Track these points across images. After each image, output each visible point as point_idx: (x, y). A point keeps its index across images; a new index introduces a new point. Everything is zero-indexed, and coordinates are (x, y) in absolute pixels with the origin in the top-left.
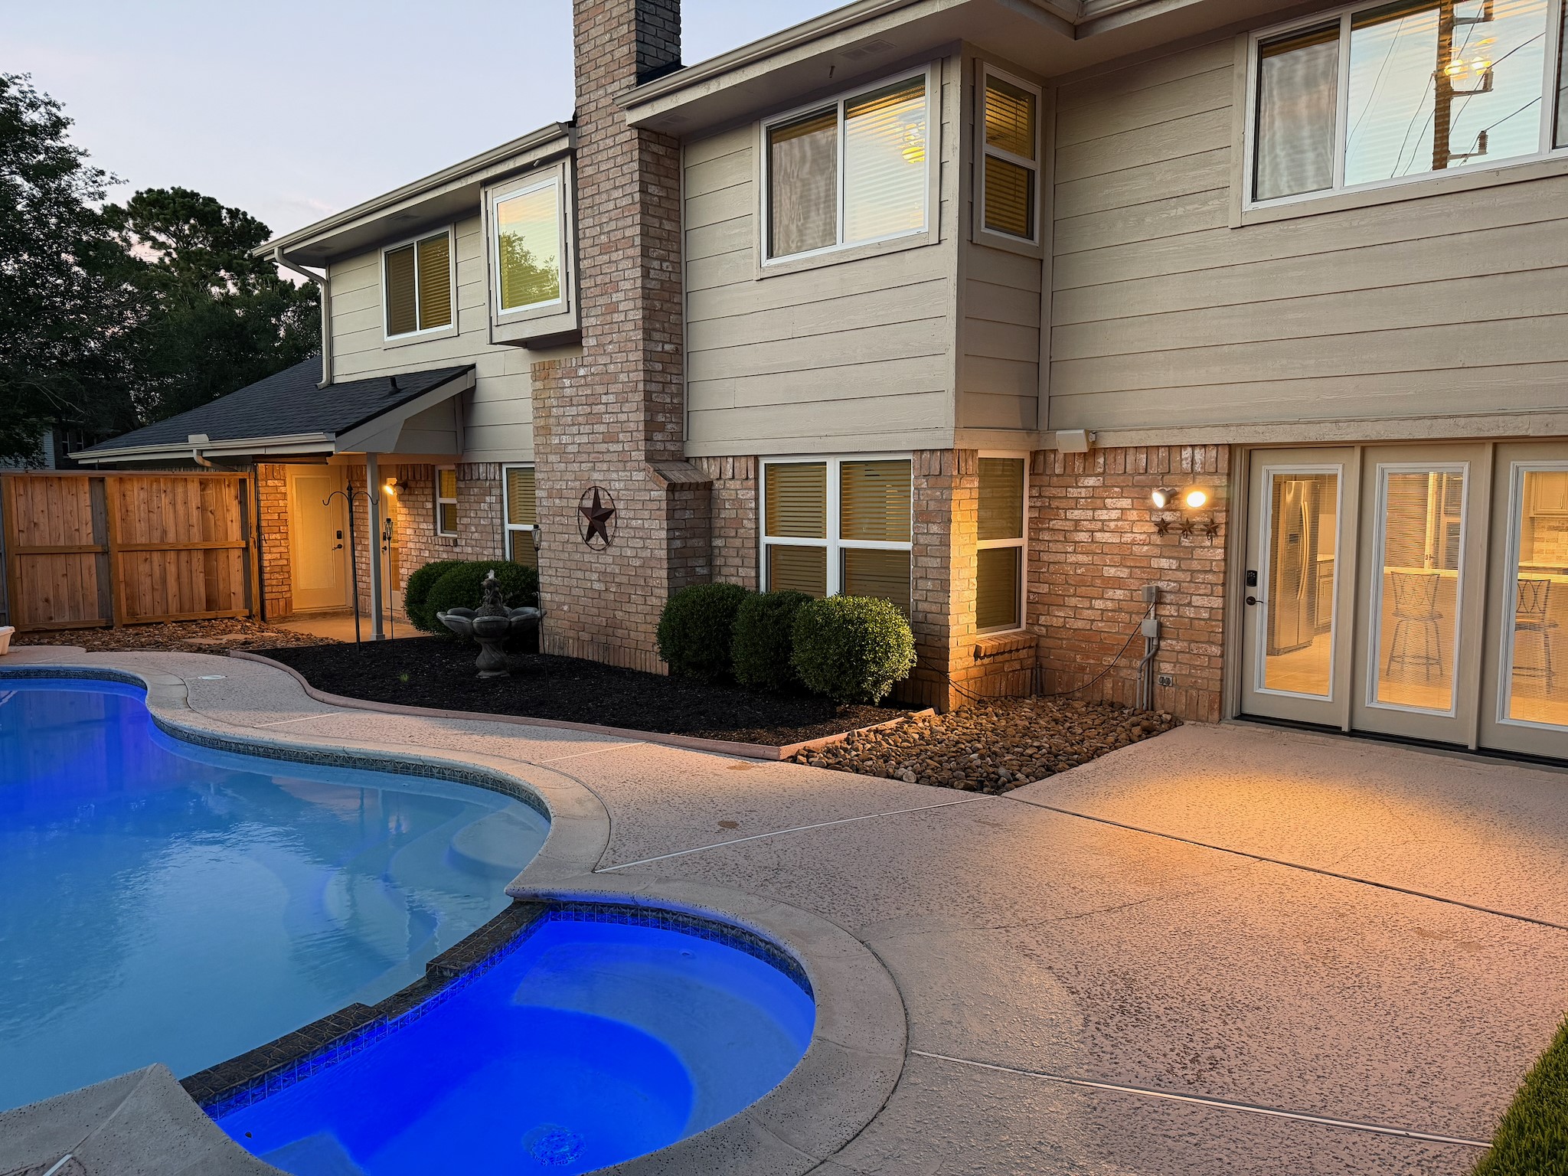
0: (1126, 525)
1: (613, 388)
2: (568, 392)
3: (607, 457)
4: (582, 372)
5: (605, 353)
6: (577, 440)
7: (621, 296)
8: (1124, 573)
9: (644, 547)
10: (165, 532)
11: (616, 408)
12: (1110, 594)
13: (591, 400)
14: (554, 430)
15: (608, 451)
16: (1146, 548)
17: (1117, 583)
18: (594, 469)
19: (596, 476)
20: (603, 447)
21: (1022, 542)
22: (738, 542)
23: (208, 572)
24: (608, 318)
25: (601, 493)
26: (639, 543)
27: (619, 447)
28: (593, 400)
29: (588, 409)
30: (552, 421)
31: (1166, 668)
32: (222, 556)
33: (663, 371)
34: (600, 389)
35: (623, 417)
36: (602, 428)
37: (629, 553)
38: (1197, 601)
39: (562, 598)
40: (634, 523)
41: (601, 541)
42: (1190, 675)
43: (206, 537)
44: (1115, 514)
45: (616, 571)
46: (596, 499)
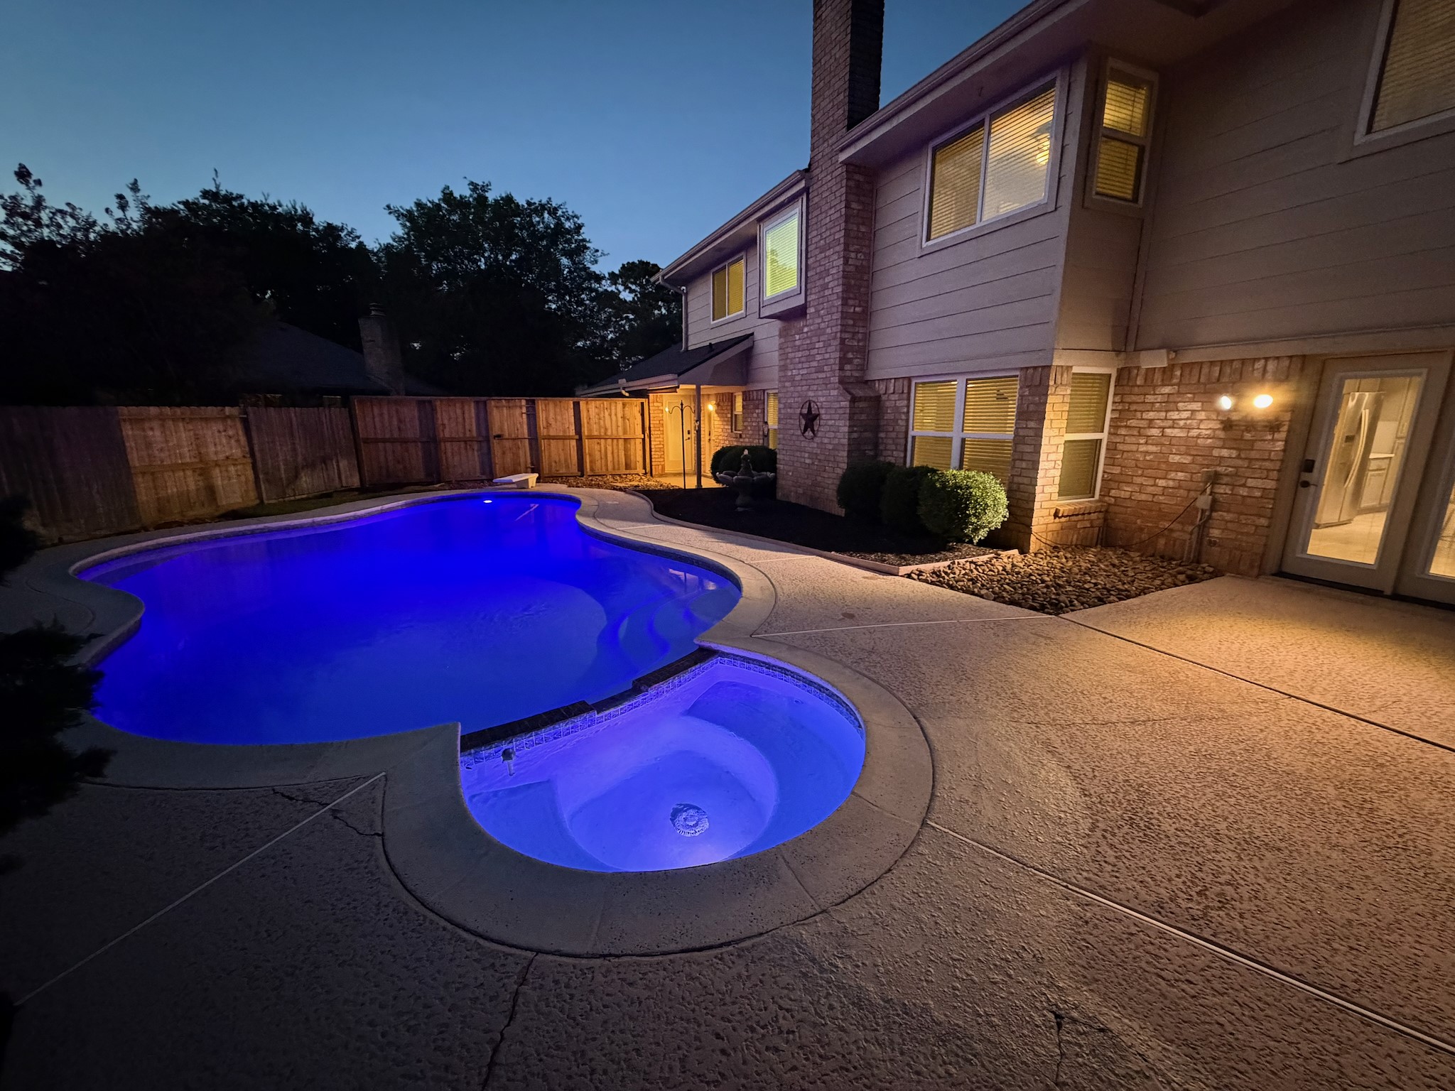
0: (1194, 423)
1: (822, 338)
2: (797, 343)
3: (817, 382)
4: (806, 330)
5: (819, 316)
6: (802, 372)
7: (830, 278)
8: (1187, 460)
9: (835, 437)
10: (606, 429)
11: (823, 350)
12: (1173, 475)
13: (810, 347)
14: (789, 367)
15: (818, 378)
16: (1210, 441)
17: (1180, 467)
18: (809, 390)
19: (810, 394)
20: (814, 376)
21: (1104, 436)
22: (893, 435)
23: (626, 450)
24: (822, 294)
25: (812, 404)
26: (832, 435)
27: (824, 375)
29: (807, 353)
30: (788, 361)
31: (1215, 533)
32: (632, 442)
33: (854, 325)
34: (815, 339)
35: (827, 356)
36: (815, 364)
37: (826, 441)
38: (1250, 482)
39: (789, 468)
40: (830, 422)
41: (811, 434)
42: (1236, 539)
43: (625, 433)
44: (1185, 415)
45: (819, 452)
46: (810, 408)
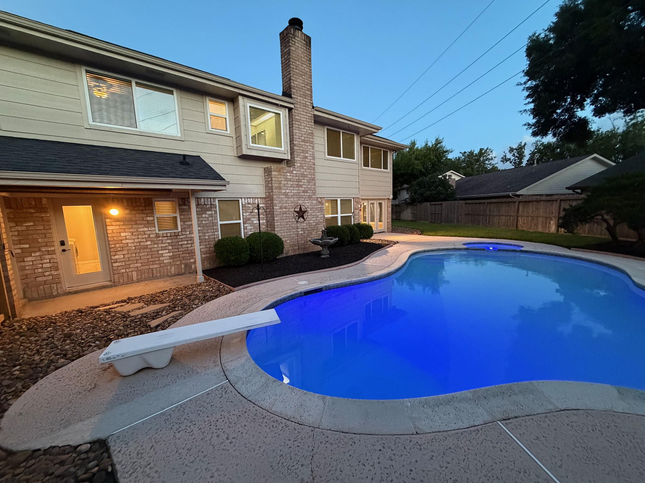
1: (305, 178)
2: (289, 177)
3: (304, 197)
4: (294, 172)
6: (293, 191)
9: (317, 220)
11: (307, 184)
13: (298, 181)
14: (283, 188)
15: (304, 195)
18: (299, 200)
19: (300, 202)
20: (303, 194)
24: (304, 159)
25: (302, 206)
26: (315, 219)
27: (309, 194)
28: (299, 181)
29: (297, 183)
30: (282, 185)
34: (301, 178)
35: (309, 186)
36: (302, 189)
37: (312, 222)
39: (287, 239)
40: (313, 214)
41: (302, 220)
45: (308, 227)
46: (300, 208)
